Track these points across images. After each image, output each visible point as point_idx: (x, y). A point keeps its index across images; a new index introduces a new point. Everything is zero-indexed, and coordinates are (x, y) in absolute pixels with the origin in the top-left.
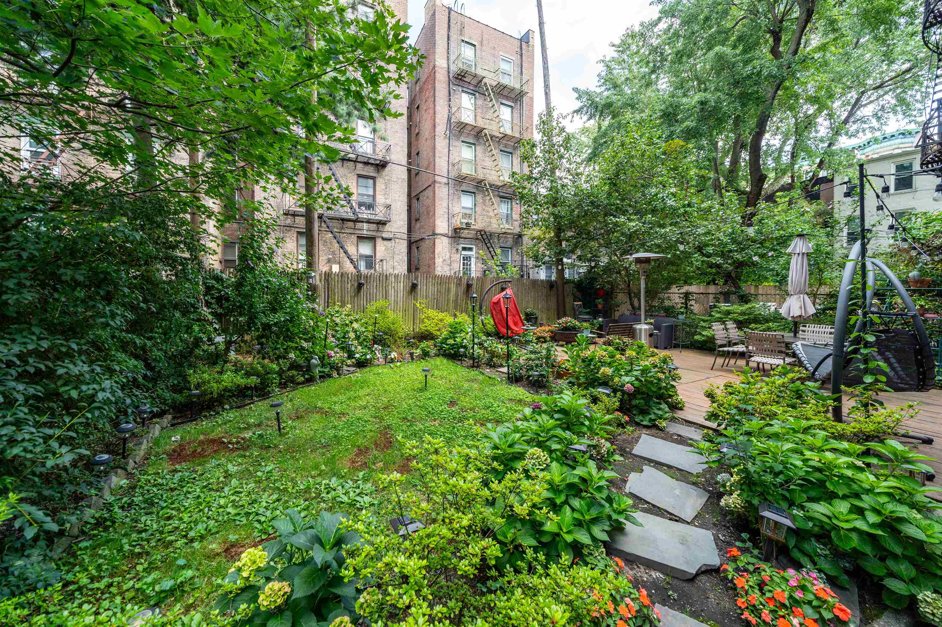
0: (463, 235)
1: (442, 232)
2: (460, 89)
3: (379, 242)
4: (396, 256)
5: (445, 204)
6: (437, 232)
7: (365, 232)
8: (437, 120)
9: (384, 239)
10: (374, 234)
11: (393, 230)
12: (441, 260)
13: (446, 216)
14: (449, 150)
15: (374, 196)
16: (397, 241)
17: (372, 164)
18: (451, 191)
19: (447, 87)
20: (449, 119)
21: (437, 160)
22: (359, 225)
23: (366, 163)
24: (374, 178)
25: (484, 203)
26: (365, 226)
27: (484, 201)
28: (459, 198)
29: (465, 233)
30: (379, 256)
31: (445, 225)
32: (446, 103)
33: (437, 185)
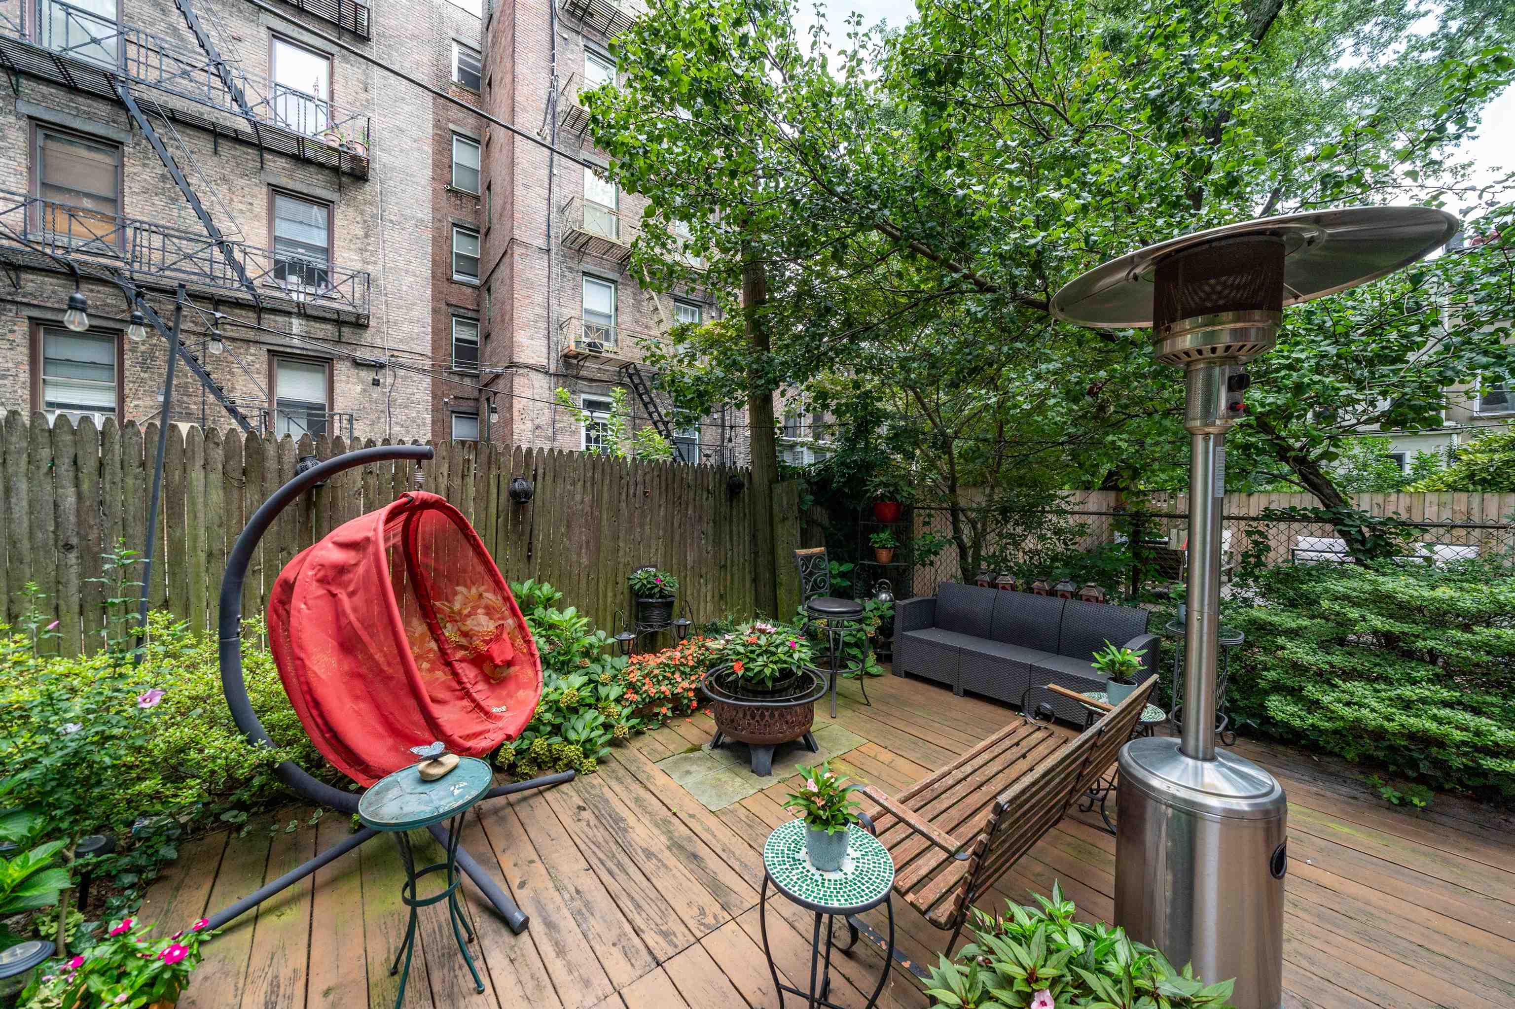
0: (583, 373)
1: (531, 361)
2: (581, 42)
3: (342, 370)
4: (396, 411)
5: (539, 298)
6: (516, 359)
7: (296, 342)
8: (518, 98)
9: (358, 364)
10: (327, 347)
11: (392, 345)
12: (529, 425)
13: (543, 325)
14: (551, 175)
15: (328, 252)
16: (401, 372)
17: (321, 165)
18: (556, 270)
19: (546, 26)
20: (551, 103)
21: (519, 191)
22: (270, 321)
23: (300, 160)
24: (325, 204)
25: (637, 305)
26: (297, 325)
27: (639, 302)
28: (577, 288)
29: (590, 368)
30: (340, 405)
31: (540, 345)
32: (545, 64)
33: (518, 250)
